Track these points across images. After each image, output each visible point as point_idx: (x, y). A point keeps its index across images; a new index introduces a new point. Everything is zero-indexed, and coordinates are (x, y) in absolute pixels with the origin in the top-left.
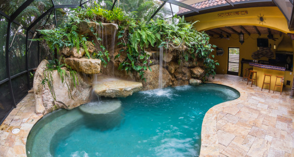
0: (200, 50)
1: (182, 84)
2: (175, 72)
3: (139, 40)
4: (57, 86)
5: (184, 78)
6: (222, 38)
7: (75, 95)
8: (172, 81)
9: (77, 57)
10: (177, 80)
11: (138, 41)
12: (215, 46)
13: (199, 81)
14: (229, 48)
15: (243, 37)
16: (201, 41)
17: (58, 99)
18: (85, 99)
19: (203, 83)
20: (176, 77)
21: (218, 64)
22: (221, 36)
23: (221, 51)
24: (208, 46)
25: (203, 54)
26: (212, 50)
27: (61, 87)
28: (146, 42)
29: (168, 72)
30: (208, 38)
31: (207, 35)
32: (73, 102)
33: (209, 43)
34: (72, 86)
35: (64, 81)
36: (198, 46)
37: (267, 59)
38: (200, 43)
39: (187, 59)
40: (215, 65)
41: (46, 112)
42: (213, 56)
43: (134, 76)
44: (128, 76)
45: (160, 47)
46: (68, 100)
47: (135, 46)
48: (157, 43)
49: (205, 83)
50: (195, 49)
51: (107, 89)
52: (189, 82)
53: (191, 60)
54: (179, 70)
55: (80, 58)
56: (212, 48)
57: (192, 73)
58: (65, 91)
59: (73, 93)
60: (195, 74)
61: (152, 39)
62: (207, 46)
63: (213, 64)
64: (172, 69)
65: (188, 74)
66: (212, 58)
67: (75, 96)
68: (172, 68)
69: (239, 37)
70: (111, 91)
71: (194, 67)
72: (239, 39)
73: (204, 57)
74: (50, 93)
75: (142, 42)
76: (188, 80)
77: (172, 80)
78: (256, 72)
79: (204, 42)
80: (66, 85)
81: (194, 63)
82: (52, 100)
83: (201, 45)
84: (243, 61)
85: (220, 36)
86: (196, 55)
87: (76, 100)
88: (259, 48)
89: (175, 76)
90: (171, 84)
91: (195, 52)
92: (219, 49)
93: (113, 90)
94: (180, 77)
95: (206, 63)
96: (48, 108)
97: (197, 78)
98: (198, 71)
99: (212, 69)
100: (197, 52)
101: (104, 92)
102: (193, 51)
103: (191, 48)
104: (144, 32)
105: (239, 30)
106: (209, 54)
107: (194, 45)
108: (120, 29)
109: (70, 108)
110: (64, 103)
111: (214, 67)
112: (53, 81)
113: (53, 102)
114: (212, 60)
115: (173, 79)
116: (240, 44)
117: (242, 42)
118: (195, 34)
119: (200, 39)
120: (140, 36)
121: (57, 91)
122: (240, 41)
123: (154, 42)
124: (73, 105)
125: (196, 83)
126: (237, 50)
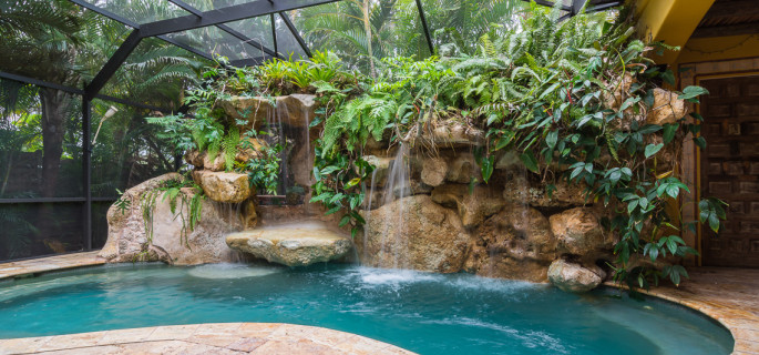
3: (343, 126)
4: (161, 217)
7: (196, 240)
8: (475, 257)
17: (156, 241)
20: (484, 244)
27: (169, 220)
32: (187, 253)
34: (193, 222)
35: (177, 211)
41: (118, 259)
46: (177, 247)
51: (252, 237)
58: (175, 230)
59: (192, 236)
64: (463, 212)
67: (196, 242)
68: (467, 209)
70: (260, 244)
74: (142, 228)
77: (473, 253)
80: (179, 218)
82: (142, 240)
87: (197, 250)
89: (482, 239)
93: (264, 242)
96: (128, 252)
101: (244, 243)
109: (176, 263)
110: (168, 250)
112: (154, 208)
113: (144, 245)
115: (476, 250)
121: (158, 227)
124: (187, 260)
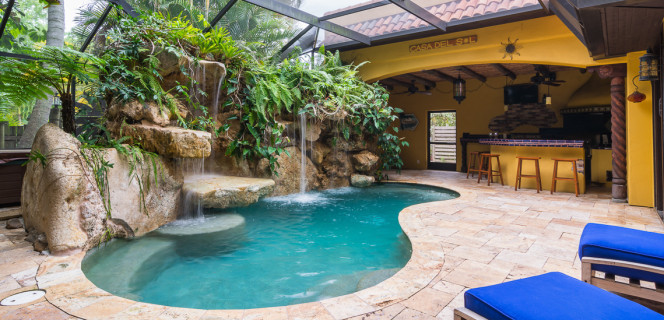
0: (372, 120)
1: (338, 185)
2: (323, 161)
3: (266, 98)
4: (117, 182)
5: (340, 173)
6: (413, 92)
7: (150, 204)
8: (320, 180)
9: (160, 124)
10: (328, 177)
11: (264, 100)
12: (399, 110)
13: (370, 179)
14: (429, 113)
15: (464, 88)
16: (372, 101)
17: (115, 213)
18: (167, 214)
19: (378, 183)
20: (325, 172)
21: (407, 144)
22: (412, 89)
23: (410, 120)
24: (387, 111)
25: (377, 125)
26: (394, 118)
27: (125, 185)
28: (278, 103)
29: (310, 163)
30: (386, 96)
31: (384, 90)
32: (146, 220)
33: (388, 106)
34: (147, 184)
35: (133, 173)
36: (367, 111)
37: (536, 130)
38: (371, 105)
39: (347, 135)
40: (401, 146)
41: (89, 245)
42: (396, 129)
43: (250, 168)
44: (240, 169)
45: (301, 113)
46: (137, 215)
47: (261, 109)
48: (296, 105)
49: (383, 184)
50: (363, 117)
51: (217, 189)
52: (350, 181)
53: (353, 138)
54: (332, 158)
55: (167, 125)
56: (393, 113)
57: (355, 162)
58: (132, 195)
59: (148, 199)
60: (361, 165)
61: (287, 98)
62: (384, 111)
63: (395, 144)
64: (318, 156)
65: (347, 165)
66: (394, 133)
67: (150, 206)
68: (319, 153)
69: (454, 88)
70: (224, 193)
71: (358, 151)
72: (454, 92)
73: (379, 132)
74: (100, 200)
75: (271, 103)
76: (349, 178)
77: (318, 178)
78: (497, 157)
79: (378, 103)
80: (135, 182)
81: (359, 144)
82: (102, 215)
83: (372, 109)
84: (465, 140)
85: (410, 90)
86: (362, 128)
87: (153, 214)
88: (506, 108)
89: (323, 169)
90: (317, 184)
91: (361, 123)
92: (408, 117)
93: (227, 191)
94: (334, 170)
95: (383, 142)
96: (95, 234)
97: (365, 173)
98: (368, 159)
99: (396, 153)
100: (366, 122)
101: (212, 195)
102: (359, 121)
103: (355, 114)
104: (274, 85)
105: (455, 74)
106: (388, 126)
107: (359, 110)
108: (229, 75)
109: (137, 234)
110: (127, 221)
111: (398, 149)
113: (104, 221)
114: (395, 137)
115: (320, 176)
116: (457, 103)
117: (460, 99)
118: (362, 88)
119: (370, 98)
120: (268, 92)
121: (116, 195)
122: (455, 97)
123: (290, 103)
124: (146, 227)
125: (366, 183)
126: (451, 116)
